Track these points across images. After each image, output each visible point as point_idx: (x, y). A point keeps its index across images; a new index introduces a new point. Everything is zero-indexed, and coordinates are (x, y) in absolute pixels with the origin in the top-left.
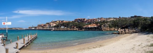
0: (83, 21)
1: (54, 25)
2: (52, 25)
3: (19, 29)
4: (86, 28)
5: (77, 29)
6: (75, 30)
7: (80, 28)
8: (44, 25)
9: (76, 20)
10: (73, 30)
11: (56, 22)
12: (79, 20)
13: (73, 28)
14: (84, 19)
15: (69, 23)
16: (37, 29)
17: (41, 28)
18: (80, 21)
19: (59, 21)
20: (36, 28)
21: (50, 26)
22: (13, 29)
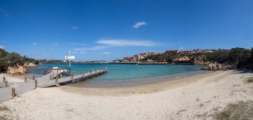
0: (175, 54)
1: (142, 58)
2: (139, 58)
3: (101, 62)
4: (176, 61)
5: (166, 63)
6: (164, 64)
7: (170, 61)
8: (131, 58)
9: (167, 52)
10: (162, 64)
11: (145, 54)
12: (171, 51)
13: (162, 61)
14: (177, 51)
15: (159, 55)
16: (123, 62)
17: (127, 61)
18: (172, 53)
19: (149, 53)
20: (121, 61)
21: (137, 58)
22: (95, 62)
